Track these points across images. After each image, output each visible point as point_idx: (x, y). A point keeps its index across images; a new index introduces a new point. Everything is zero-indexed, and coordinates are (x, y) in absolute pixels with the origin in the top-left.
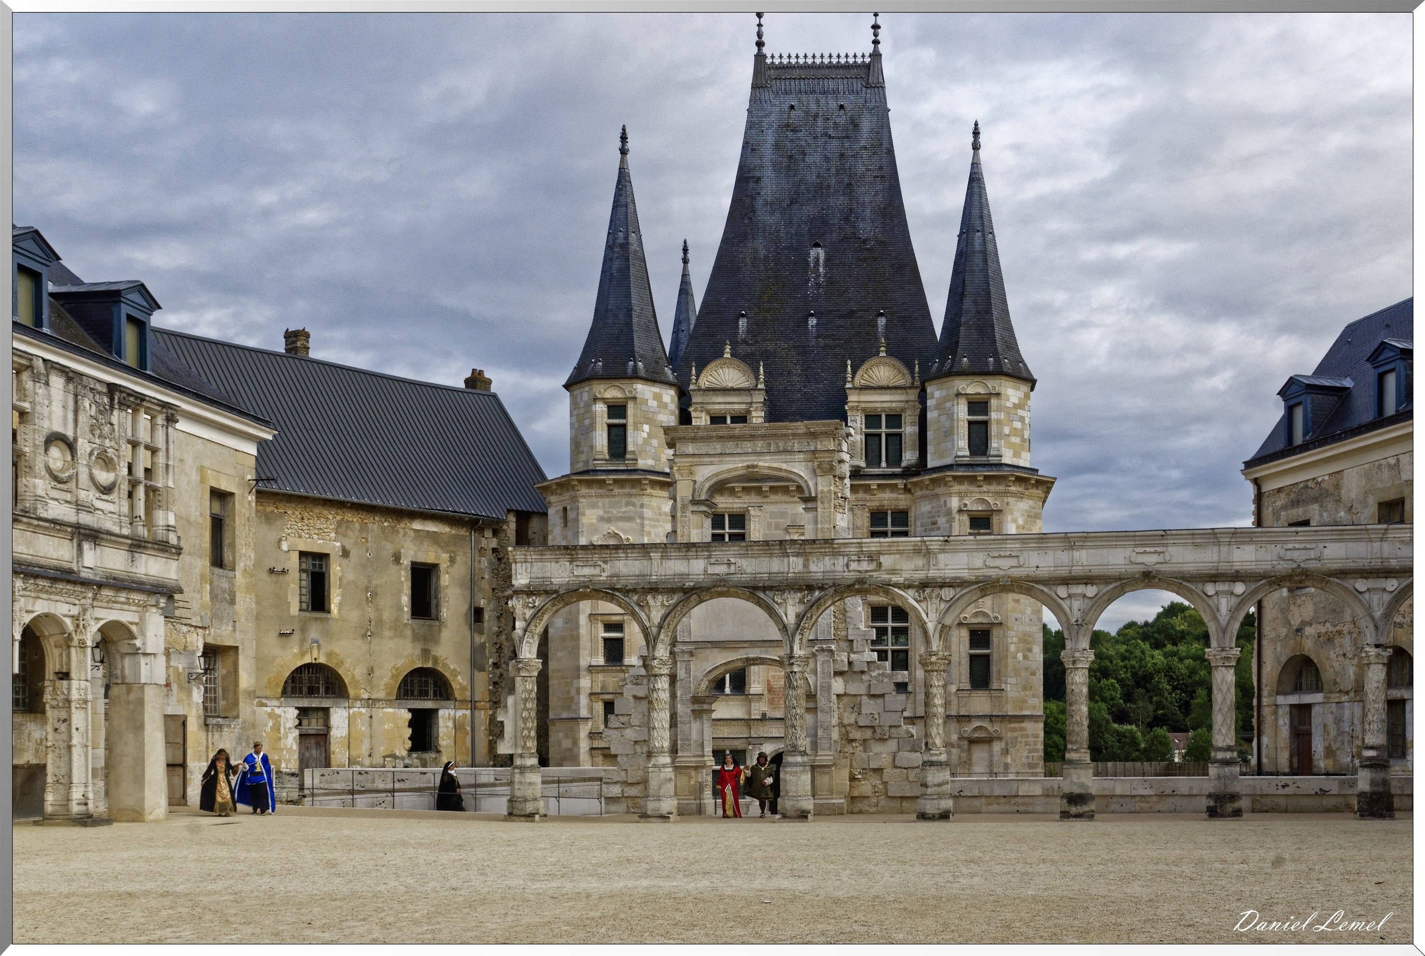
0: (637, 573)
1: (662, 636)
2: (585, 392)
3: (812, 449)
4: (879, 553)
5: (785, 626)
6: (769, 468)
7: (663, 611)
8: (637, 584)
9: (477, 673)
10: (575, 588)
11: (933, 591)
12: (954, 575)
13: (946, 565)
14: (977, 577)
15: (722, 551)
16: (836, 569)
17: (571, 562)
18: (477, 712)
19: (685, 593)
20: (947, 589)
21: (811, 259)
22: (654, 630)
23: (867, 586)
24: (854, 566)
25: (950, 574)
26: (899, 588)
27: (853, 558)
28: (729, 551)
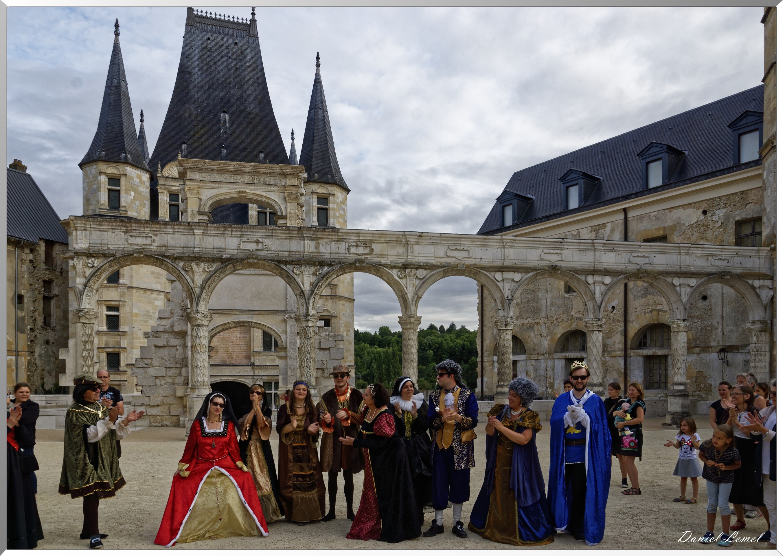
0: (182, 245)
1: (204, 295)
2: (93, 169)
3: (283, 184)
4: (372, 242)
5: (302, 292)
6: (254, 194)
7: (204, 276)
8: (183, 253)
9: (19, 334)
10: (130, 253)
11: (411, 271)
12: (425, 261)
13: (419, 254)
14: (441, 263)
15: (252, 232)
16: (339, 251)
17: (126, 233)
18: (19, 358)
19: (222, 263)
20: (421, 270)
21: (222, 119)
22: (197, 291)
23: (364, 265)
24: (353, 250)
25: (422, 260)
26: (387, 268)
27: (352, 244)
28: (258, 232)
